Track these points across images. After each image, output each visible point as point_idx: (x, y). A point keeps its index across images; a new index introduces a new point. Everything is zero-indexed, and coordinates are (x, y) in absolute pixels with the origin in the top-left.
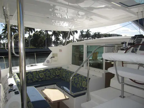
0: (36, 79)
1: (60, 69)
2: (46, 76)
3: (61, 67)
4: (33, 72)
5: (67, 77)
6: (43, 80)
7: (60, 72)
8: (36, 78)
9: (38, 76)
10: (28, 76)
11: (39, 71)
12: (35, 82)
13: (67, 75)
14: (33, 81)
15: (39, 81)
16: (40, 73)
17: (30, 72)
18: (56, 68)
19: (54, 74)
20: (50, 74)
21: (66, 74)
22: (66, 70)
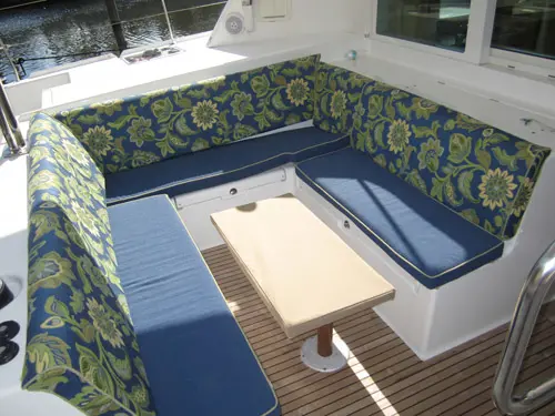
0: (177, 142)
1: (310, 68)
2: (232, 120)
3: (316, 57)
4: (153, 99)
5: (357, 120)
6: (216, 141)
7: (311, 85)
8: (175, 132)
9: (183, 120)
10: (128, 124)
11: (185, 93)
12: (170, 157)
13: (359, 107)
14: (158, 152)
15: (194, 149)
16: (194, 101)
17: (136, 101)
18: (288, 65)
19: (278, 103)
20: (255, 101)
21: (350, 106)
22: (346, 74)
